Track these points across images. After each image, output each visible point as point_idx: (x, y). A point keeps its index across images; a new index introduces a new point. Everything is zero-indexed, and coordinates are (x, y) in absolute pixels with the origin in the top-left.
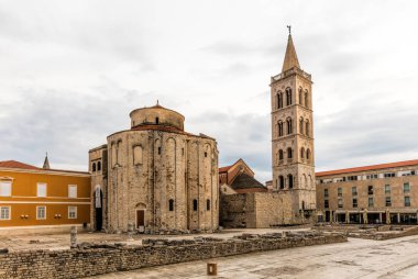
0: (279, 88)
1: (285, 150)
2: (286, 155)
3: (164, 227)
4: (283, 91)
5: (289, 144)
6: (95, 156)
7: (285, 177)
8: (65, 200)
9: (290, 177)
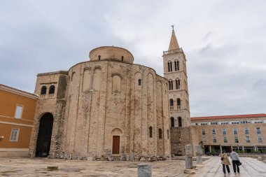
0: (169, 59)
1: (175, 99)
2: (175, 103)
3: (144, 154)
4: (173, 61)
5: (178, 96)
6: (47, 80)
7: (176, 118)
8: (10, 120)
9: (180, 119)
